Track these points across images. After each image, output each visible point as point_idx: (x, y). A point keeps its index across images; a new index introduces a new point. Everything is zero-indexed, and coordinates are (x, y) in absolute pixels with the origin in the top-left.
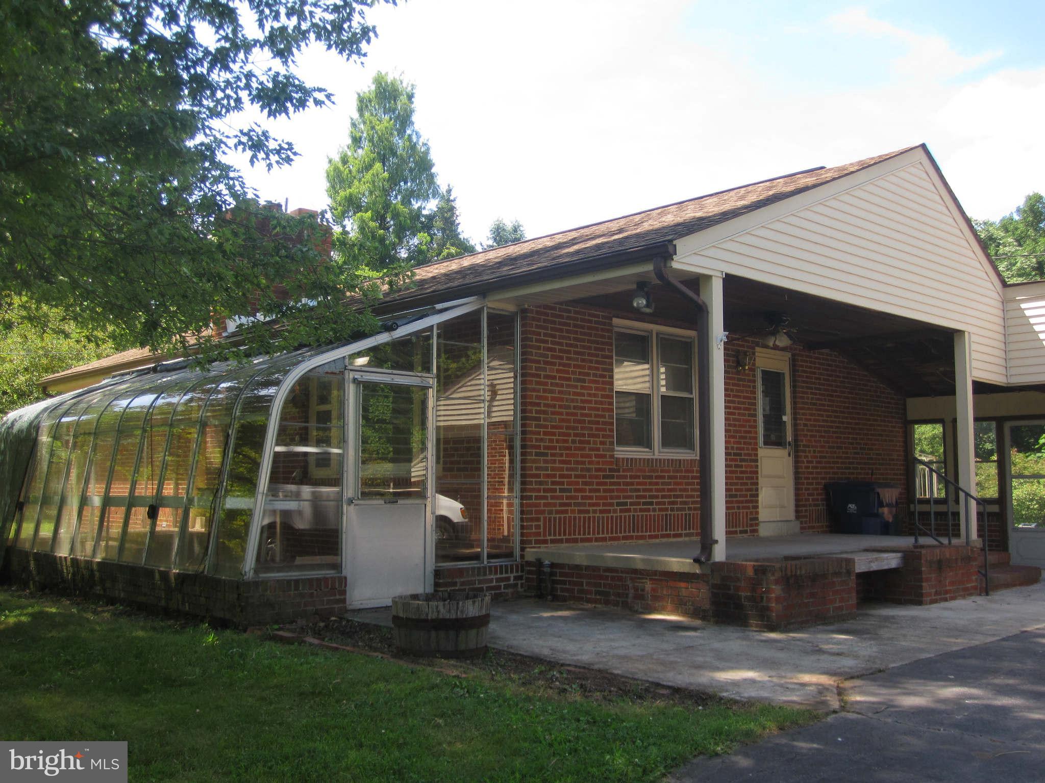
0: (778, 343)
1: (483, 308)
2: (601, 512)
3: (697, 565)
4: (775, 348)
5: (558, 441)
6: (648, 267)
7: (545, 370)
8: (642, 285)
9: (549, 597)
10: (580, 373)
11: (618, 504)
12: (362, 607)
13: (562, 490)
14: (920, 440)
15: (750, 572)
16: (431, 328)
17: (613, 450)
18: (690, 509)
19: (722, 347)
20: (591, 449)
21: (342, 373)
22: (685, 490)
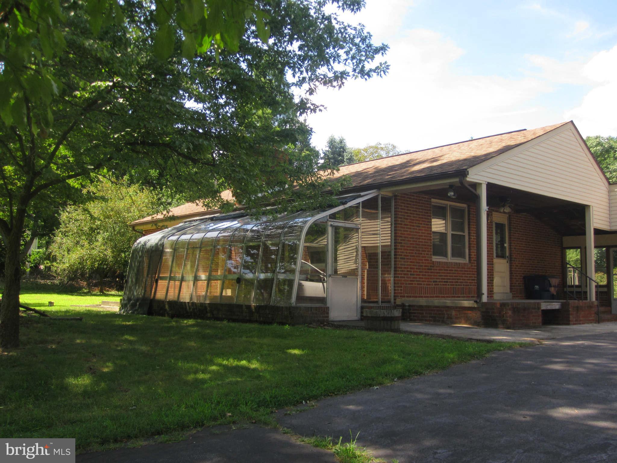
0: (505, 210)
1: (379, 195)
2: (427, 285)
3: (475, 304)
4: (504, 213)
5: (409, 253)
6: (456, 180)
7: (404, 221)
8: (452, 187)
9: (408, 319)
10: (418, 223)
11: (434, 282)
12: (334, 320)
13: (411, 274)
14: (569, 261)
15: (498, 306)
16: (359, 203)
17: (431, 258)
18: (464, 285)
19: (486, 213)
20: (423, 257)
21: (326, 222)
22: (462, 277)
